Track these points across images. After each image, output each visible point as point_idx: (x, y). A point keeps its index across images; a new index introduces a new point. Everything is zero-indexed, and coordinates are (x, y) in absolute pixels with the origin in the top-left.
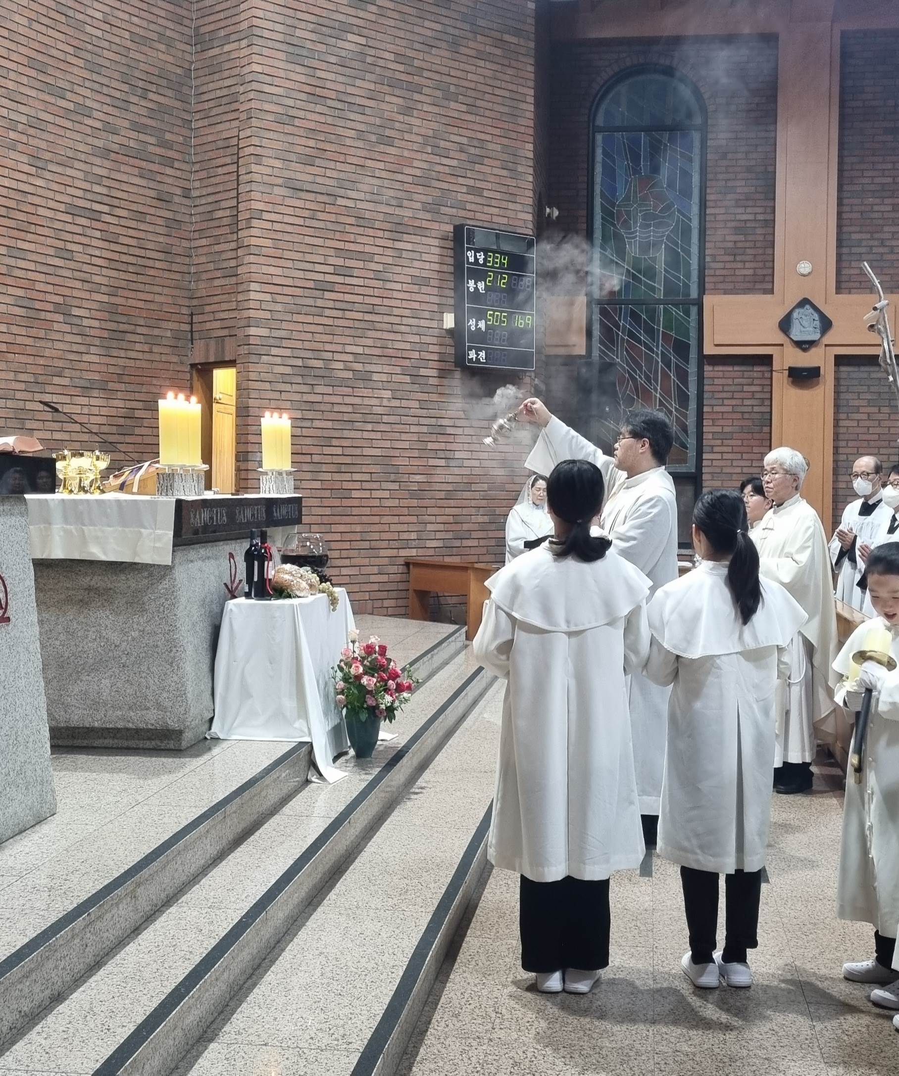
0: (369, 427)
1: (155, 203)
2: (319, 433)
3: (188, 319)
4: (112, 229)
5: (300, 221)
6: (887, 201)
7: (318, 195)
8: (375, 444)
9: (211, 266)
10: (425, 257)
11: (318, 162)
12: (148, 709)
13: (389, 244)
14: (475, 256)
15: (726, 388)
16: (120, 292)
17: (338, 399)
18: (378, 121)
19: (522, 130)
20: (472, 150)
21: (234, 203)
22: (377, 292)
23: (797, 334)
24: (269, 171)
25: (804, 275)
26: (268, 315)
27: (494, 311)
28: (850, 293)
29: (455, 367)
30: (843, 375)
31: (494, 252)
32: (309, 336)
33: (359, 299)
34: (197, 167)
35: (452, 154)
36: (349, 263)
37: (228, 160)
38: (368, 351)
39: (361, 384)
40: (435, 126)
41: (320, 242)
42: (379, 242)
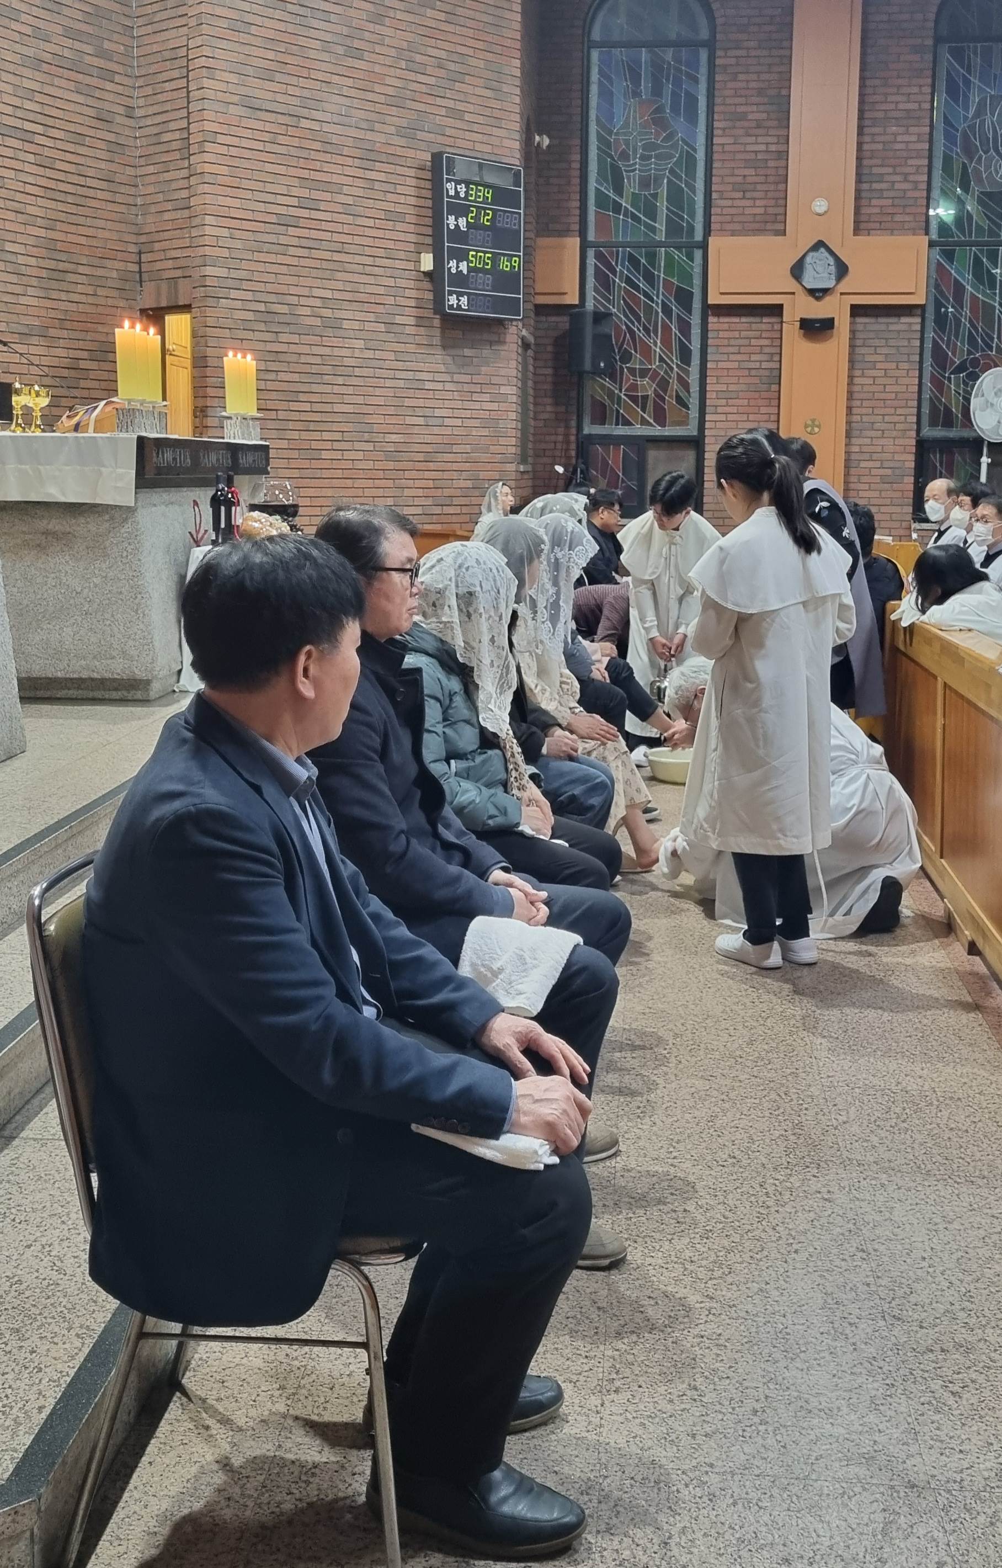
0: (340, 380)
1: (94, 123)
2: (285, 386)
3: (136, 259)
4: (47, 152)
5: (260, 146)
6: (912, 129)
7: (279, 116)
8: (347, 399)
9: (160, 197)
10: (400, 189)
11: (278, 77)
12: (113, 658)
13: (360, 173)
14: (456, 188)
15: (732, 342)
16: (59, 226)
17: (306, 349)
18: (345, 31)
19: (508, 43)
20: (452, 66)
21: (184, 124)
22: (346, 229)
23: (810, 280)
24: (223, 87)
25: (819, 215)
26: (226, 253)
27: (477, 251)
28: (869, 235)
29: (435, 314)
30: (860, 327)
31: (477, 184)
32: (271, 278)
33: (327, 236)
34: (140, 82)
35: (429, 70)
36: (315, 195)
37: (176, 74)
38: (337, 295)
39: (330, 332)
40: (410, 37)
41: (282, 169)
42: (349, 171)
